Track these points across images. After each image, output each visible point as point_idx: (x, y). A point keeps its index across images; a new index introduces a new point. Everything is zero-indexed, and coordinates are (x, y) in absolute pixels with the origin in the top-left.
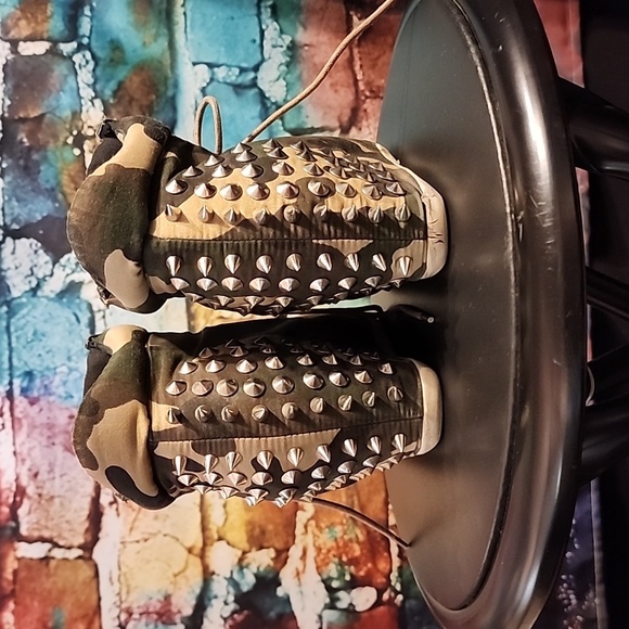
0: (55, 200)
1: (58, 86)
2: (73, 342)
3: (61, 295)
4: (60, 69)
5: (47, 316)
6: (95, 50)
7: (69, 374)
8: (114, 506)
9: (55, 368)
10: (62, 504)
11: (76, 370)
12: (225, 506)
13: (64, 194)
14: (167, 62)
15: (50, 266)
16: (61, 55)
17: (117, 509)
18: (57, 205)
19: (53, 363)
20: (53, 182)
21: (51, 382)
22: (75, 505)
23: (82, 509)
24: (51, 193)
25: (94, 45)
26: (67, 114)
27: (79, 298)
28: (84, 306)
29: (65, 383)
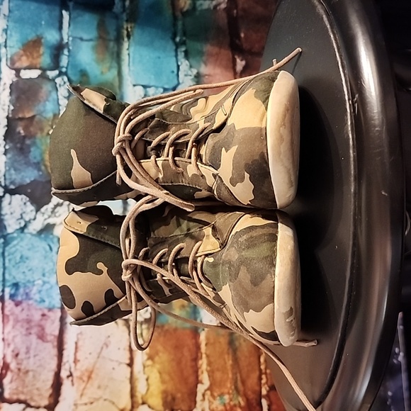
0: (39, 170)
1: (45, 98)
2: (47, 263)
3: (40, 232)
4: (47, 87)
5: (30, 246)
6: (70, 76)
7: (43, 286)
8: (70, 378)
9: (34, 282)
10: (34, 376)
11: (48, 282)
12: (147, 380)
13: (46, 166)
14: (116, 84)
15: (34, 213)
16: (47, 78)
17: (72, 381)
18: (41, 173)
19: (33, 277)
20: (39, 158)
21: (31, 291)
22: (43, 377)
23: (48, 380)
24: (37, 166)
25: (69, 72)
26: (50, 115)
27: (52, 234)
28: (56, 240)
29: (40, 292)
